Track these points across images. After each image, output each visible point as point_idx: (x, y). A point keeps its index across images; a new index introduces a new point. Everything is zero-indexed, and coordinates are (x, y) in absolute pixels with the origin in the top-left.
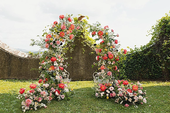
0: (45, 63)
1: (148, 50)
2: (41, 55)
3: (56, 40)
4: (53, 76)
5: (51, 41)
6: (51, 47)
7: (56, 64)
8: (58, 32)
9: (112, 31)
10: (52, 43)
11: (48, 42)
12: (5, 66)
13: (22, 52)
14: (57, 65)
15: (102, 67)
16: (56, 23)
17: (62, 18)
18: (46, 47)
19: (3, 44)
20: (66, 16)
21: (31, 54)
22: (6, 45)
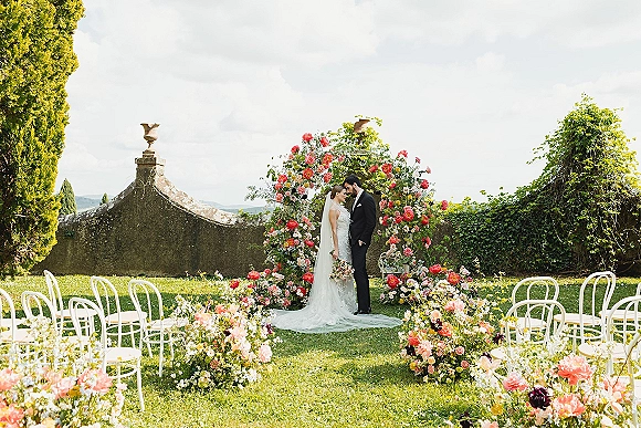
0: (275, 233)
1: (532, 197)
2: (268, 218)
3: (297, 184)
4: (292, 259)
5: (287, 189)
6: (287, 201)
7: (297, 234)
8: (301, 170)
9: (418, 161)
10: (288, 193)
11: (282, 191)
12: (184, 245)
13: (223, 212)
14: (300, 236)
15: (393, 238)
16: (296, 150)
17: (307, 139)
18: (279, 200)
19: (180, 194)
20: (316, 134)
21: (244, 215)
22: (186, 196)
